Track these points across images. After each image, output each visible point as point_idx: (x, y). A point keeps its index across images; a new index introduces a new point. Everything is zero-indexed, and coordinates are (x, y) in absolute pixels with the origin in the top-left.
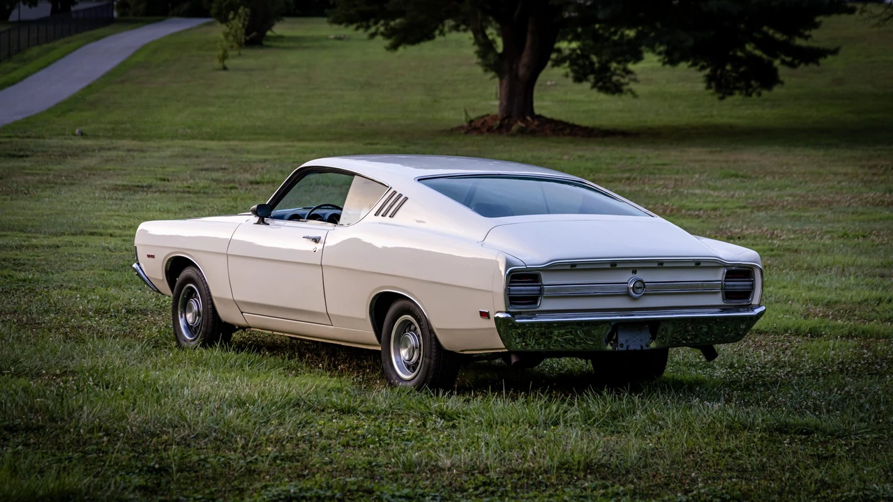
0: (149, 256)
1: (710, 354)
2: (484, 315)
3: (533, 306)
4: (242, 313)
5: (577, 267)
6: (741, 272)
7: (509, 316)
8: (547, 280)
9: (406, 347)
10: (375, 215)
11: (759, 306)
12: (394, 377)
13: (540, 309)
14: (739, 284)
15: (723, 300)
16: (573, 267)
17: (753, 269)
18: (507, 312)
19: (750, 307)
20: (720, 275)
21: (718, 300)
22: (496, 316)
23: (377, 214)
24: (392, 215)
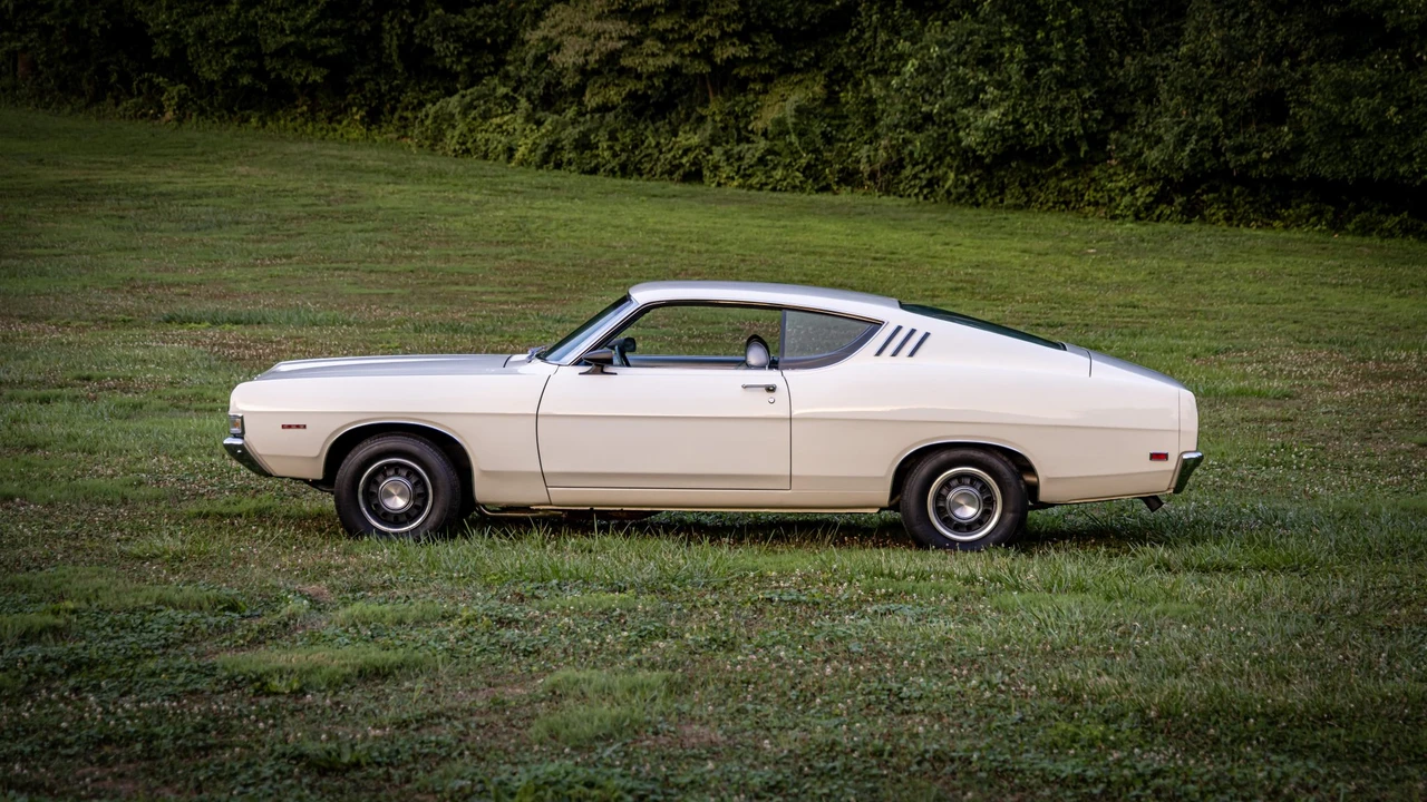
0: (286, 427)
2: (1156, 457)
4: (547, 488)
9: (962, 506)
10: (876, 355)
22: (1185, 457)
23: (879, 353)
24: (912, 354)
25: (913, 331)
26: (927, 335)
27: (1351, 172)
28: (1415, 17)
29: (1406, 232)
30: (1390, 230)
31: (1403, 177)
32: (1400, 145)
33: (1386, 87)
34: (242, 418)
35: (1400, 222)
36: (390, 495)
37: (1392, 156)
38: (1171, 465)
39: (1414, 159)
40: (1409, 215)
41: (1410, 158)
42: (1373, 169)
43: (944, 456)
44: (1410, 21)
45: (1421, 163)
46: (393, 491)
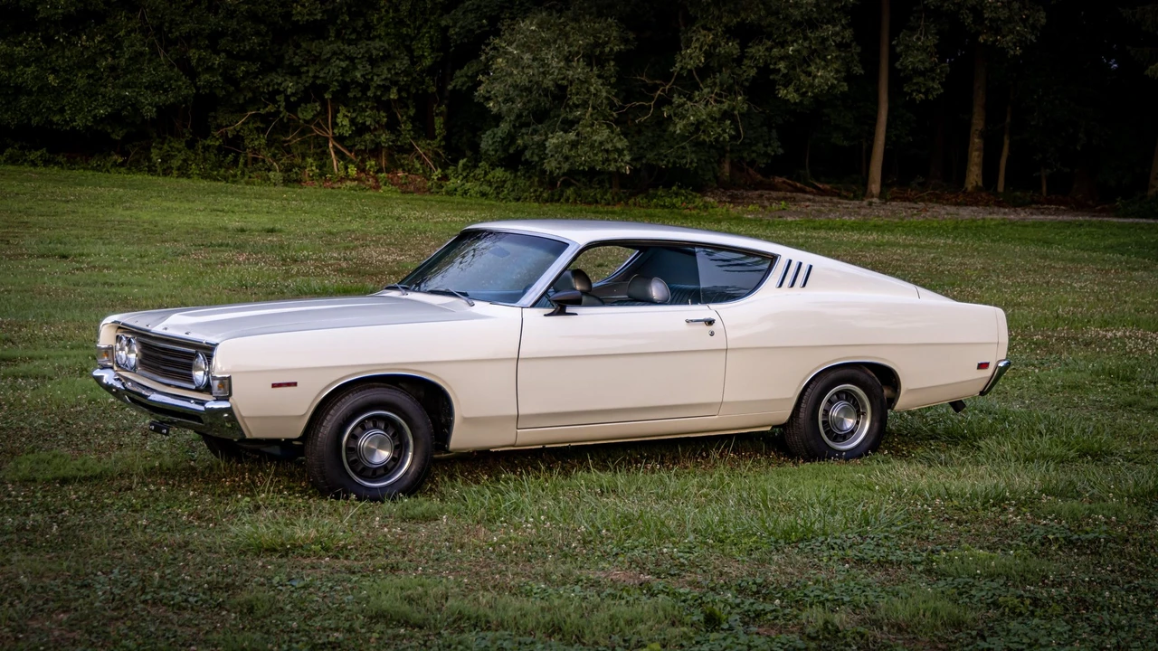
0: (276, 385)
2: (983, 366)
4: (518, 429)
10: (778, 287)
22: (998, 365)
23: (780, 285)
24: (804, 285)
25: (800, 265)
26: (811, 267)
27: (13, 119)
28: (60, 11)
29: (46, 163)
30: (32, 161)
31: (57, 124)
32: (53, 101)
33: (37, 60)
34: (229, 378)
35: (41, 156)
36: (372, 452)
37: (49, 109)
39: (65, 111)
40: (47, 151)
41: (62, 111)
42: (30, 119)
43: (832, 375)
44: (56, 14)
45: (71, 114)
46: (373, 447)
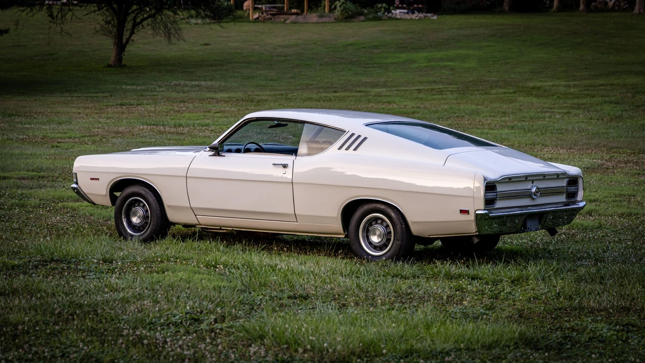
0: (92, 179)
1: (553, 232)
2: (463, 212)
3: (493, 205)
4: (196, 215)
5: (512, 180)
6: (573, 181)
7: (487, 212)
8: (500, 188)
9: (375, 234)
10: (338, 149)
11: (581, 201)
12: (364, 254)
13: (495, 207)
14: (572, 189)
15: (566, 198)
16: (509, 180)
17: (577, 178)
18: (484, 210)
19: (575, 203)
20: (564, 183)
21: (563, 198)
22: (477, 212)
23: (340, 148)
24: (355, 149)
25: (359, 136)
26: (365, 138)
34: (77, 174)
38: (471, 217)
46: (136, 214)
